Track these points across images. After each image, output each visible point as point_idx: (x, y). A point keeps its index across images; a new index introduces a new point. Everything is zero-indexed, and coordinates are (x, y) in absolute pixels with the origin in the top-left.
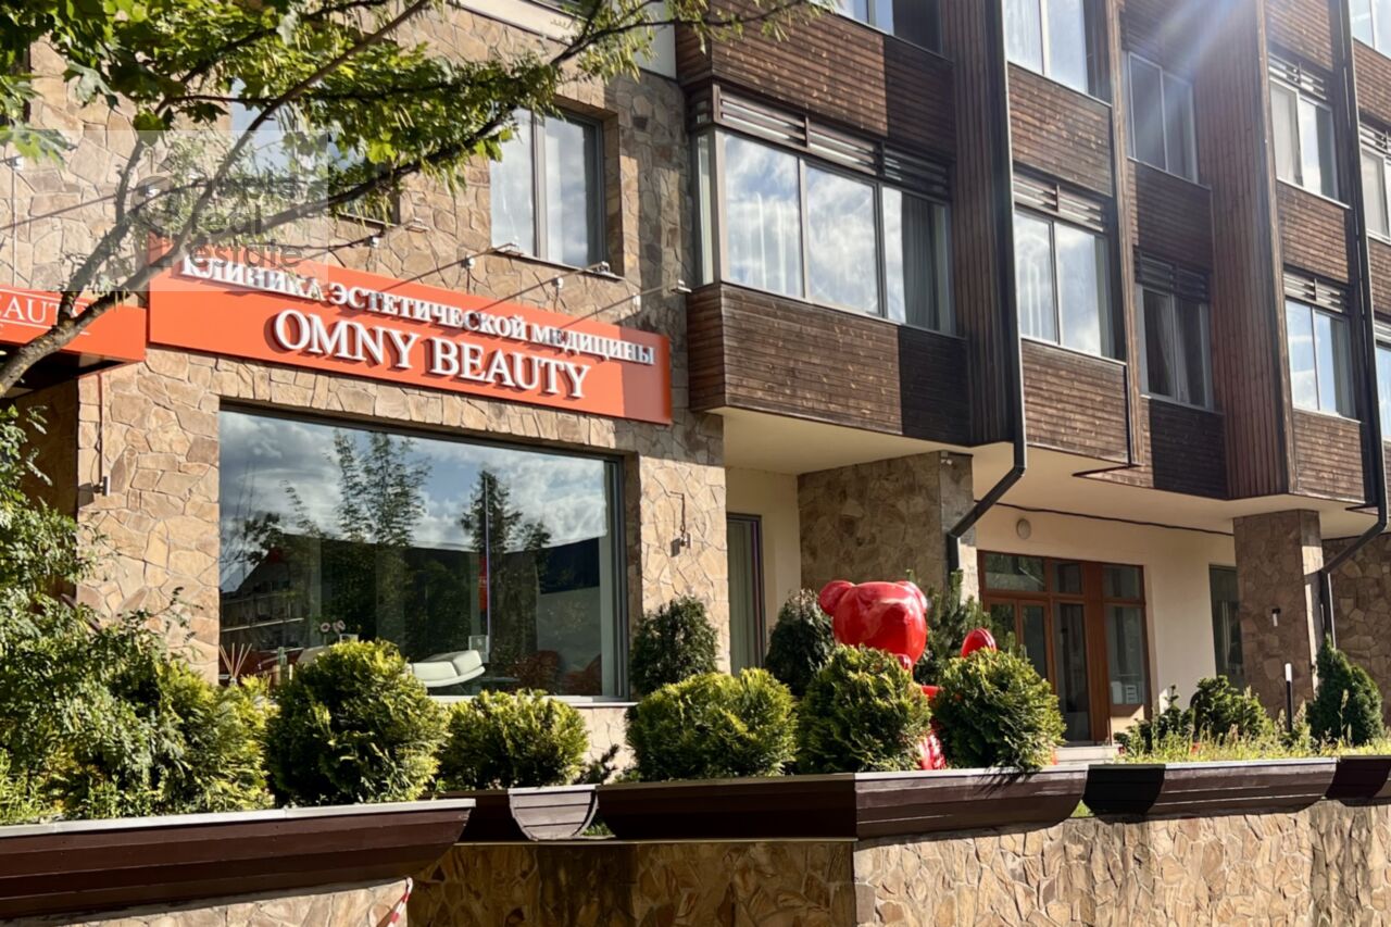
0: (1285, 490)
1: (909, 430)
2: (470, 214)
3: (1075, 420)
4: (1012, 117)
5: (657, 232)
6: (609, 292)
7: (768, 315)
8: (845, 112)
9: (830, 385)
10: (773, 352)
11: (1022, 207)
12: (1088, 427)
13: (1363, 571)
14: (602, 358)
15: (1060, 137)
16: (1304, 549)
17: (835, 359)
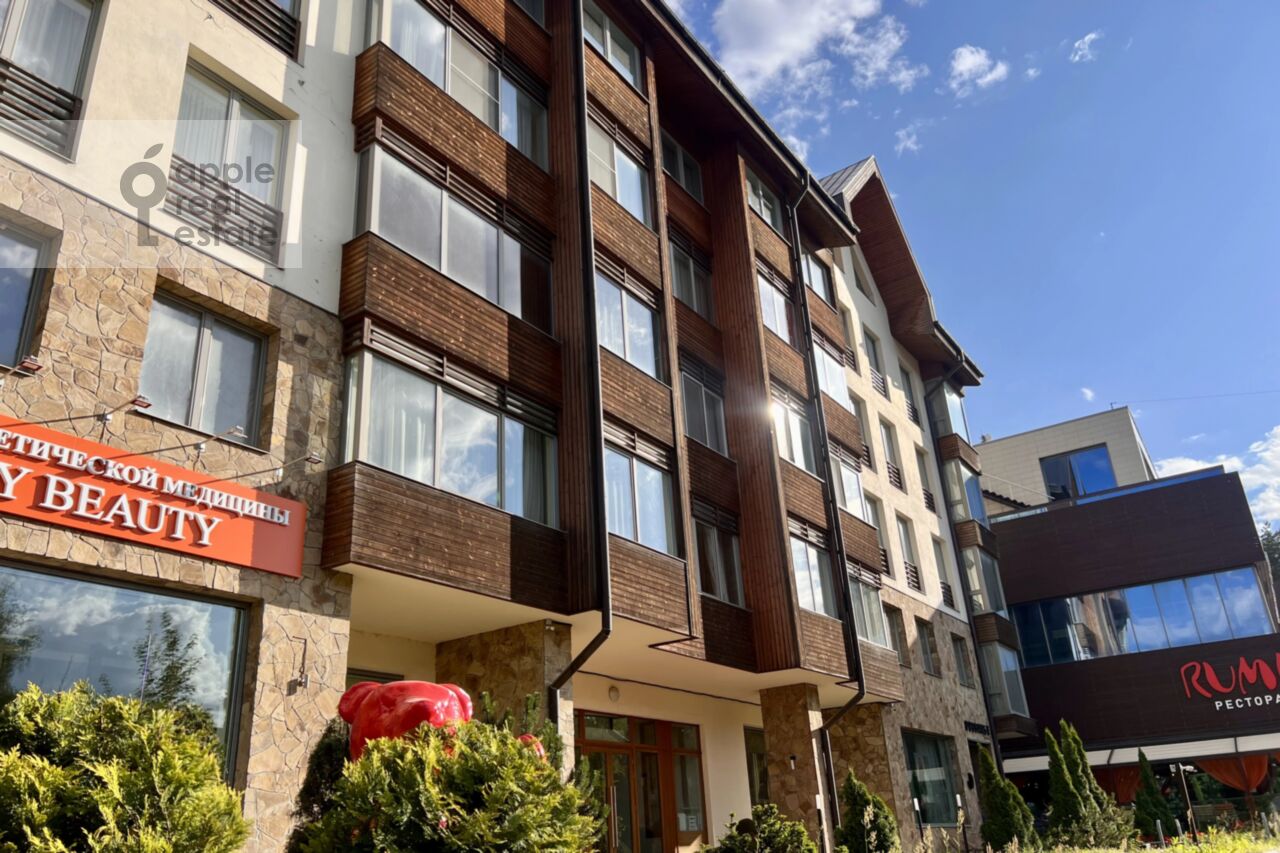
0: (797, 665)
1: (517, 596)
2: (116, 378)
3: (649, 598)
4: (603, 381)
5: (306, 422)
6: (252, 462)
7: (398, 493)
8: (476, 358)
9: (451, 555)
10: (400, 522)
11: (610, 443)
12: (659, 605)
13: (844, 732)
14: (235, 514)
15: (637, 401)
16: (810, 712)
17: (456, 534)
